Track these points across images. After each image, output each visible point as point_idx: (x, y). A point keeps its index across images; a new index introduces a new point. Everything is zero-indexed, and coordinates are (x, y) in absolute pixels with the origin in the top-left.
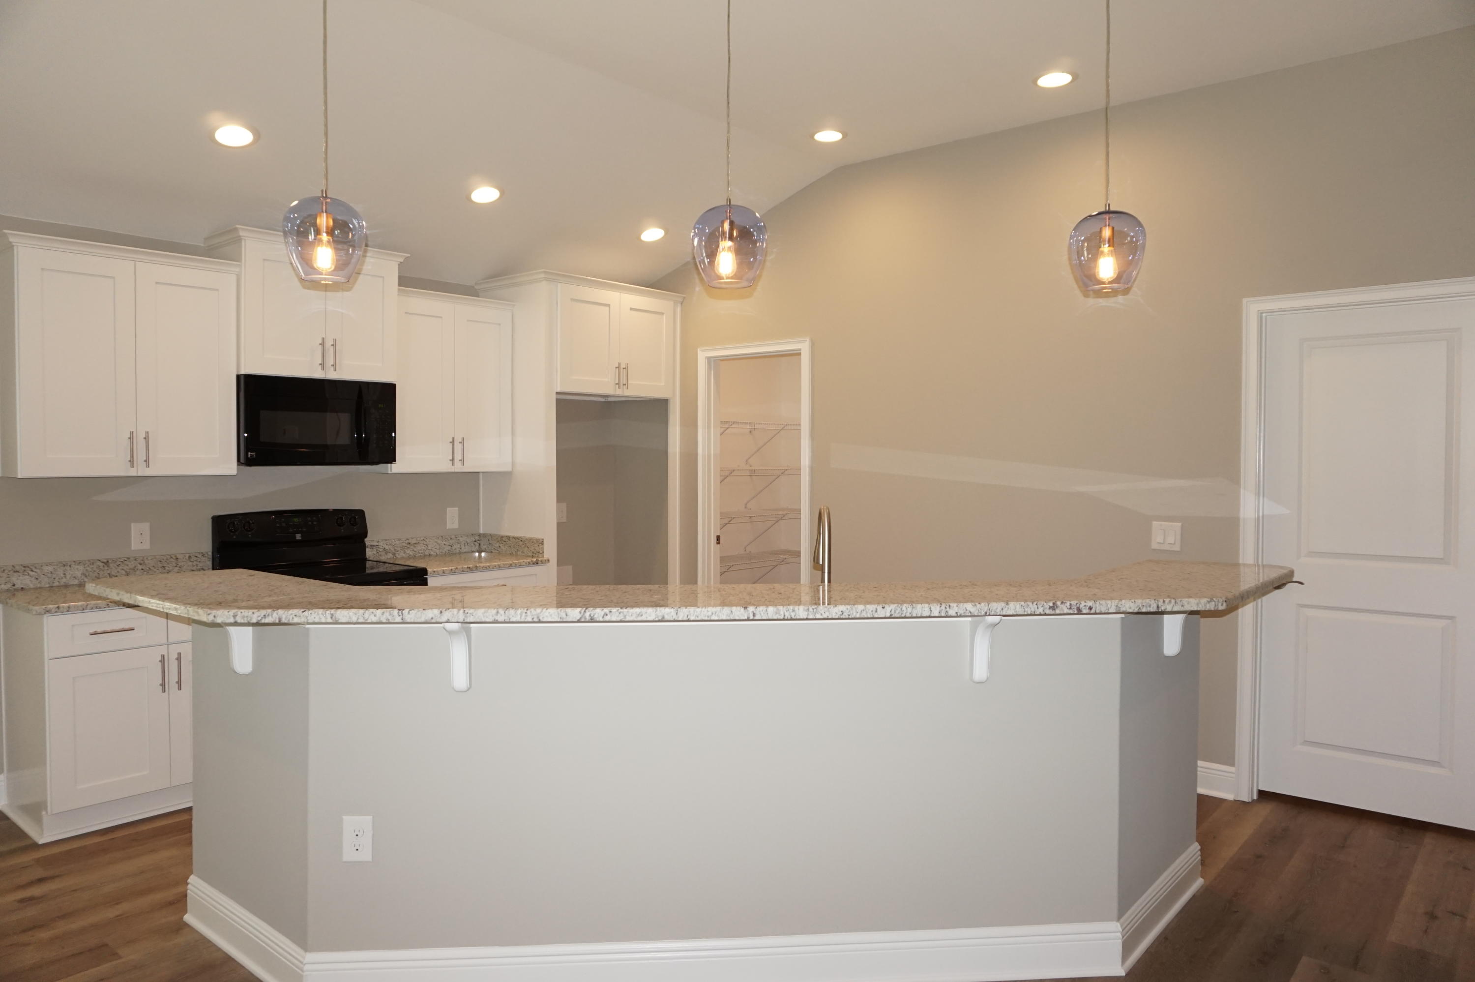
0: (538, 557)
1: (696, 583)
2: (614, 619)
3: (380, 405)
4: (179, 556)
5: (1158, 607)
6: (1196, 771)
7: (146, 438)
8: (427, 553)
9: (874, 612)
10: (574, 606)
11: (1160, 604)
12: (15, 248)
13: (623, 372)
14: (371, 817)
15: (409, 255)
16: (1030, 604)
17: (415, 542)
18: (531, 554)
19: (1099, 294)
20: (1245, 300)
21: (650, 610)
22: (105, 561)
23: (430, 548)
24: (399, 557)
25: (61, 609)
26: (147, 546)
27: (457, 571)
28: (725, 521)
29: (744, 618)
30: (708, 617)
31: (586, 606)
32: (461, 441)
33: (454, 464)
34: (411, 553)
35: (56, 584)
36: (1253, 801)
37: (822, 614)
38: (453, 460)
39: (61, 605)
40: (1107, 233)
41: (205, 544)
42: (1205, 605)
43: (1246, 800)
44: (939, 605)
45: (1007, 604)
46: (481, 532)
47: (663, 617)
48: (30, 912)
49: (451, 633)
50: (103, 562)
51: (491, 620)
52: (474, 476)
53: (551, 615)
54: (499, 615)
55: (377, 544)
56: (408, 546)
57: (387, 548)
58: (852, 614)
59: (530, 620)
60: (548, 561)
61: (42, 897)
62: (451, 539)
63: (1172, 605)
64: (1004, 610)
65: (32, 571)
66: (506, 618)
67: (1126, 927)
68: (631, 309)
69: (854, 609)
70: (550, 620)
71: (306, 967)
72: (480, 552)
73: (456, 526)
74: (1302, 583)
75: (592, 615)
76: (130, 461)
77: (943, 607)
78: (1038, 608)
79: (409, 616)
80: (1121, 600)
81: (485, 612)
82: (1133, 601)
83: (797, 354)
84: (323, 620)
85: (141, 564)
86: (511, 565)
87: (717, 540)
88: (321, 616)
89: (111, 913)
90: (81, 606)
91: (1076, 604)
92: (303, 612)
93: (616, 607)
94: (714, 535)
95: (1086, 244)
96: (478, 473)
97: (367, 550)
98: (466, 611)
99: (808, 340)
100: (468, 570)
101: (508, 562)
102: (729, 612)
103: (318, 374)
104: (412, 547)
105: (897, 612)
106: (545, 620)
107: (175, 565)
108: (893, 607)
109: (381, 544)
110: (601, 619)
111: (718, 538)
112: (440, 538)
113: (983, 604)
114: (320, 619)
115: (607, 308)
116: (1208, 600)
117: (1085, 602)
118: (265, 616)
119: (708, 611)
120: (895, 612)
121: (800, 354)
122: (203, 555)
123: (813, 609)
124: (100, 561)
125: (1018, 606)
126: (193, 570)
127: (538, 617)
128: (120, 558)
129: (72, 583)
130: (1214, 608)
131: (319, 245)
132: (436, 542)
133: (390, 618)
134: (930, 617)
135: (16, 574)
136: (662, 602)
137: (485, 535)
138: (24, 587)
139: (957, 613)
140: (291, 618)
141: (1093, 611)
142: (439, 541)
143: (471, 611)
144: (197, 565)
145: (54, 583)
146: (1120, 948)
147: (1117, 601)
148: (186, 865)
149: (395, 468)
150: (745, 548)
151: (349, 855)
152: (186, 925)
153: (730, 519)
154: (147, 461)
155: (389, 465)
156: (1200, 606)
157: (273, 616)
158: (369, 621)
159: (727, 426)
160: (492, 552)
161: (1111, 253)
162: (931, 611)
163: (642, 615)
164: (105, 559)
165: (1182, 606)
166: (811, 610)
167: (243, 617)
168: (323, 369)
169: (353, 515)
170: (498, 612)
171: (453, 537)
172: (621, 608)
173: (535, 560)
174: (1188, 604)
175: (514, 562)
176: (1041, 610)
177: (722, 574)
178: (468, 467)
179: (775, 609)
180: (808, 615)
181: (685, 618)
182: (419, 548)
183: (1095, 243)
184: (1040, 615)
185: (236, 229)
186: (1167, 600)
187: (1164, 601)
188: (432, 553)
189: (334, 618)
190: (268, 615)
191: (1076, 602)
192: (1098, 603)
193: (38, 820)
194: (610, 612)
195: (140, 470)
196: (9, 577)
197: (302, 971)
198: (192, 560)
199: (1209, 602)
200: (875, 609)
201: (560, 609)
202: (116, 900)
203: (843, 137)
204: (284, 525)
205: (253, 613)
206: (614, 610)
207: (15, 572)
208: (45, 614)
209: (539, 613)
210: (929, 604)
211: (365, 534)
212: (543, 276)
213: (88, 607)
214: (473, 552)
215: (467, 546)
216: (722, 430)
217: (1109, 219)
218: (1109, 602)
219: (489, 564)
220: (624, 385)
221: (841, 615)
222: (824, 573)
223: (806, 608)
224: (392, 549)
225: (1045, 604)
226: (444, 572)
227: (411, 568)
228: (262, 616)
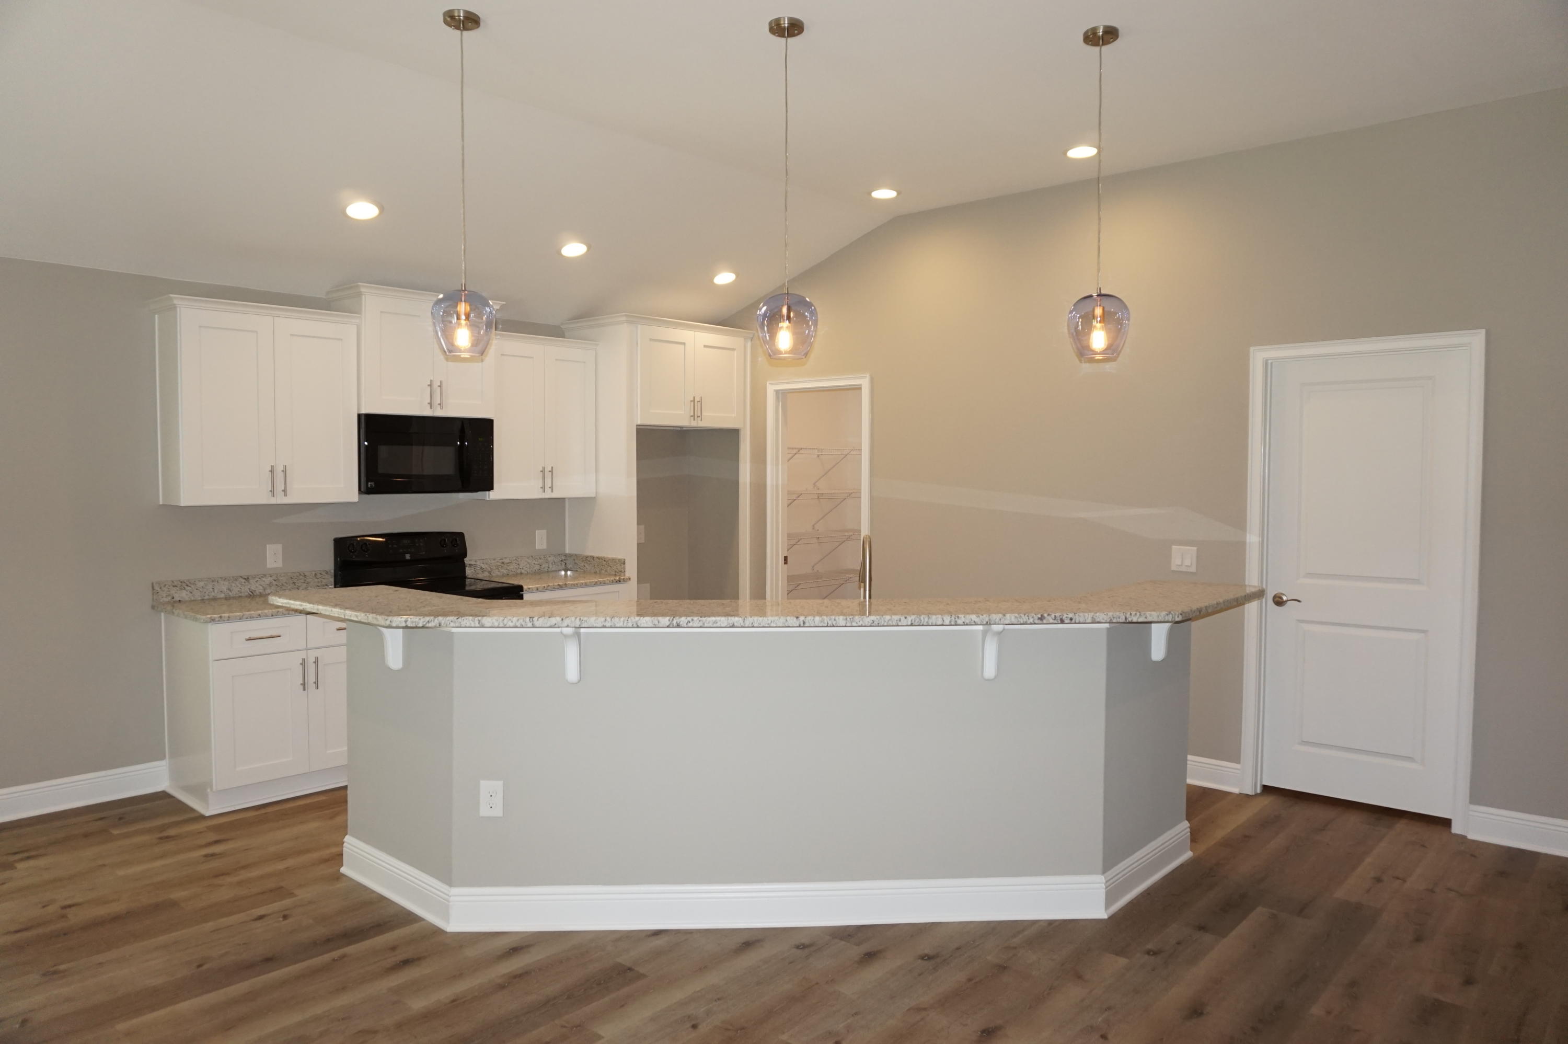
0: (620, 575)
1: (765, 598)
2: (695, 625)
3: (480, 439)
4: (306, 574)
5: (1126, 619)
6: (1186, 764)
7: (284, 471)
8: (519, 571)
9: (898, 621)
10: (664, 615)
11: (1128, 615)
12: (178, 309)
13: (697, 405)
14: (502, 782)
15: (504, 303)
16: (1023, 616)
17: (508, 561)
18: (614, 573)
19: (1092, 361)
20: (1252, 349)
21: (723, 619)
22: (246, 577)
23: (521, 567)
24: (494, 575)
25: (223, 618)
26: (279, 564)
27: (549, 587)
28: (792, 542)
29: (796, 625)
30: (768, 624)
31: (674, 615)
32: (550, 470)
33: (544, 491)
34: (505, 572)
35: (207, 597)
36: (1256, 795)
37: (857, 623)
38: (543, 488)
39: (223, 615)
40: (1098, 311)
41: (328, 563)
42: (1164, 617)
43: (1250, 793)
44: (950, 616)
45: (1004, 615)
46: (567, 552)
47: (734, 624)
48: (215, 864)
49: (566, 636)
50: (245, 579)
51: (601, 626)
52: (560, 502)
53: (647, 622)
54: (607, 622)
55: (475, 563)
56: (502, 565)
57: (483, 566)
58: (881, 622)
59: (631, 626)
60: (630, 579)
61: (220, 854)
62: (540, 559)
63: (1137, 617)
64: (1002, 620)
65: (187, 586)
66: (612, 624)
67: (1110, 880)
68: (705, 346)
69: (882, 619)
70: (646, 626)
71: (452, 899)
72: (566, 571)
73: (544, 546)
74: (1299, 601)
75: (678, 623)
76: (271, 491)
77: (953, 618)
78: (1029, 619)
79: (538, 622)
80: (1096, 613)
81: (596, 620)
82: (1106, 613)
83: (858, 388)
84: (473, 625)
85: (275, 580)
86: (596, 582)
87: (785, 560)
88: (471, 622)
89: (281, 866)
90: (239, 616)
91: (1060, 616)
92: (457, 619)
93: (697, 616)
94: (782, 555)
95: (1081, 320)
96: (563, 499)
97: (467, 568)
98: (582, 619)
99: (868, 375)
100: (558, 587)
101: (593, 580)
102: (785, 621)
103: (427, 412)
104: (505, 566)
105: (917, 621)
106: (642, 626)
107: (303, 581)
108: (913, 617)
109: (478, 563)
110: (686, 626)
111: (786, 559)
112: (531, 558)
113: (985, 616)
114: (470, 624)
115: (682, 346)
116: (1167, 613)
117: (1067, 614)
118: (428, 621)
119: (768, 620)
120: (915, 621)
121: (860, 389)
122: (327, 573)
123: (850, 619)
124: (241, 577)
125: (1013, 617)
126: (318, 586)
127: (637, 624)
128: (258, 575)
129: (218, 597)
130: (1172, 619)
131: (459, 328)
132: (526, 561)
133: (523, 623)
134: (942, 625)
135: (174, 588)
136: (732, 613)
137: (570, 555)
138: (181, 599)
139: (964, 622)
140: (448, 624)
141: (1073, 621)
142: (529, 561)
143: (585, 619)
144: (322, 582)
145: (204, 596)
146: (1104, 896)
147: (1092, 614)
148: (343, 830)
149: (492, 495)
150: (813, 567)
151: (484, 811)
152: (343, 875)
153: (797, 540)
154: (285, 491)
155: (487, 492)
156: (1160, 618)
157: (435, 622)
158: (507, 626)
159: (795, 451)
160: (577, 571)
161: (1102, 328)
162: (943, 621)
163: (717, 623)
164: (246, 576)
165: (1146, 618)
166: (848, 619)
167: (412, 622)
168: (431, 407)
169: (454, 537)
170: (606, 620)
171: (542, 557)
172: (701, 617)
173: (617, 578)
174: (1150, 616)
175: (599, 580)
176: (1031, 620)
177: (789, 592)
178: (556, 495)
179: (821, 618)
180: (846, 623)
181: (750, 625)
182: (512, 567)
183: (1088, 319)
184: (1031, 624)
185: (358, 286)
186: (1133, 613)
187: (1131, 614)
188: (523, 572)
189: (480, 623)
190: (431, 621)
191: (1059, 614)
192: (1077, 615)
193: (204, 798)
194: (693, 620)
195: (280, 499)
196: (169, 591)
197: (448, 901)
198: (317, 577)
199: (1167, 615)
200: (899, 619)
201: (653, 618)
202: (281, 857)
203: (898, 194)
204: (395, 546)
205: (420, 619)
206: (695, 619)
207: (174, 586)
208: (210, 622)
209: (638, 621)
210: (942, 615)
211: (465, 555)
212: (624, 318)
213: (244, 617)
214: (561, 570)
215: (554, 565)
216: (790, 456)
217: (1100, 300)
218: (1086, 614)
219: (576, 582)
220: (698, 417)
221: (872, 623)
222: (866, 590)
223: (845, 618)
224: (488, 568)
225: (1035, 616)
226: (537, 589)
227: (504, 585)
228: (427, 621)
